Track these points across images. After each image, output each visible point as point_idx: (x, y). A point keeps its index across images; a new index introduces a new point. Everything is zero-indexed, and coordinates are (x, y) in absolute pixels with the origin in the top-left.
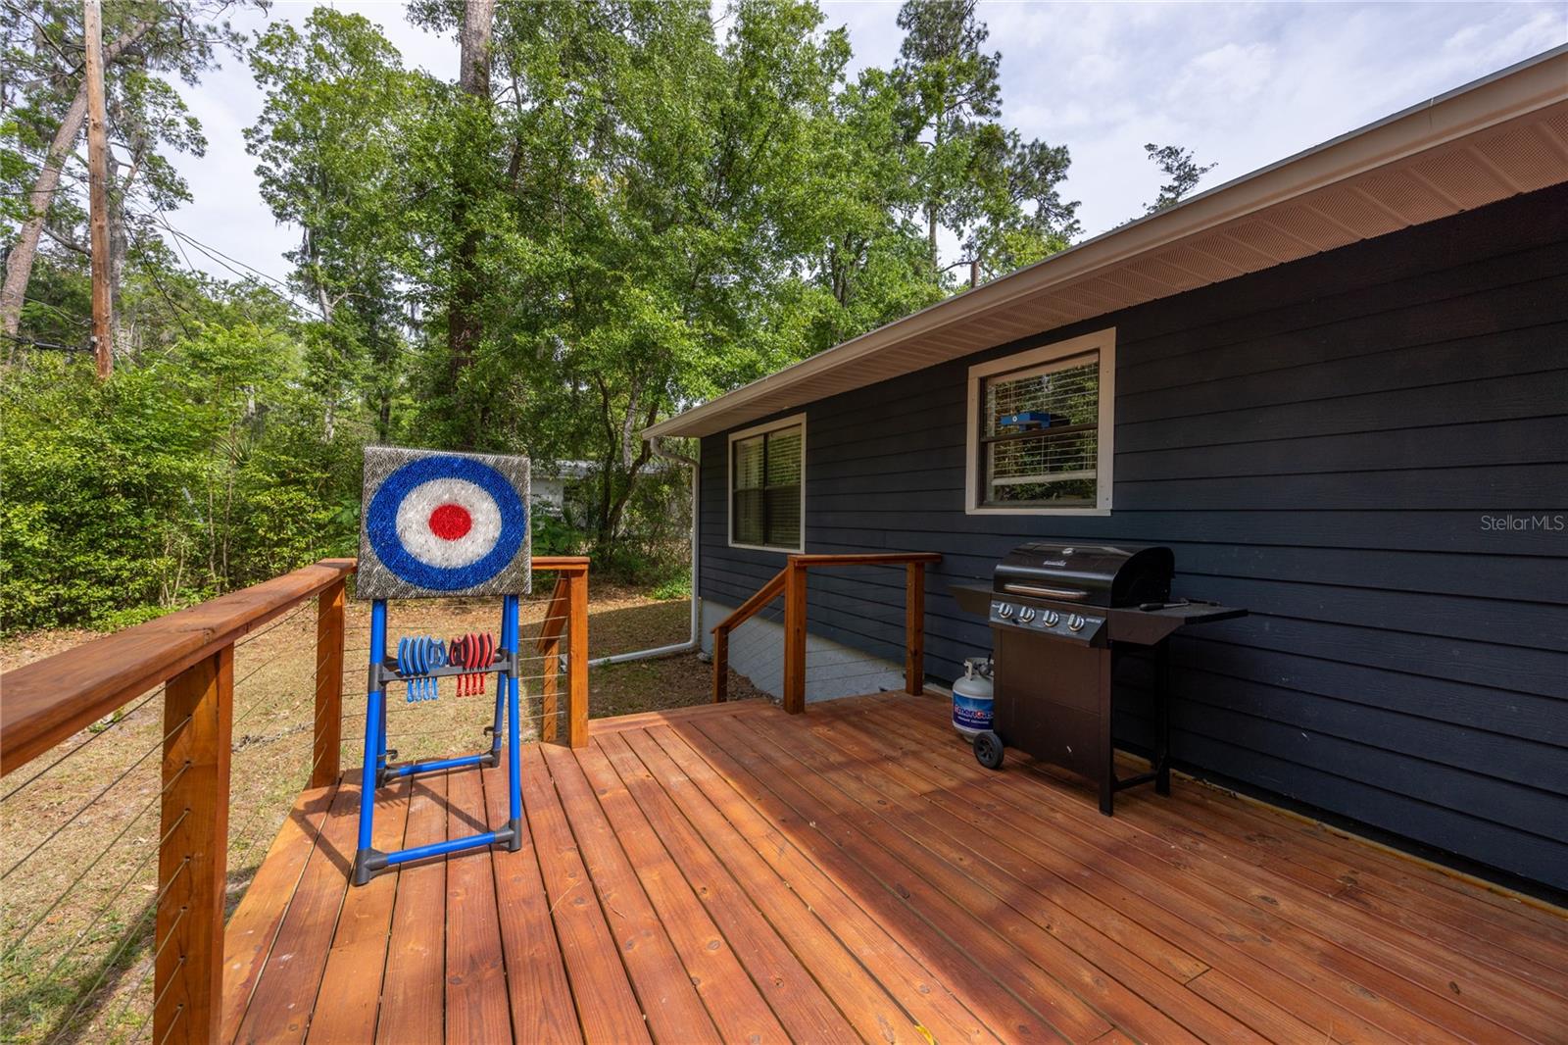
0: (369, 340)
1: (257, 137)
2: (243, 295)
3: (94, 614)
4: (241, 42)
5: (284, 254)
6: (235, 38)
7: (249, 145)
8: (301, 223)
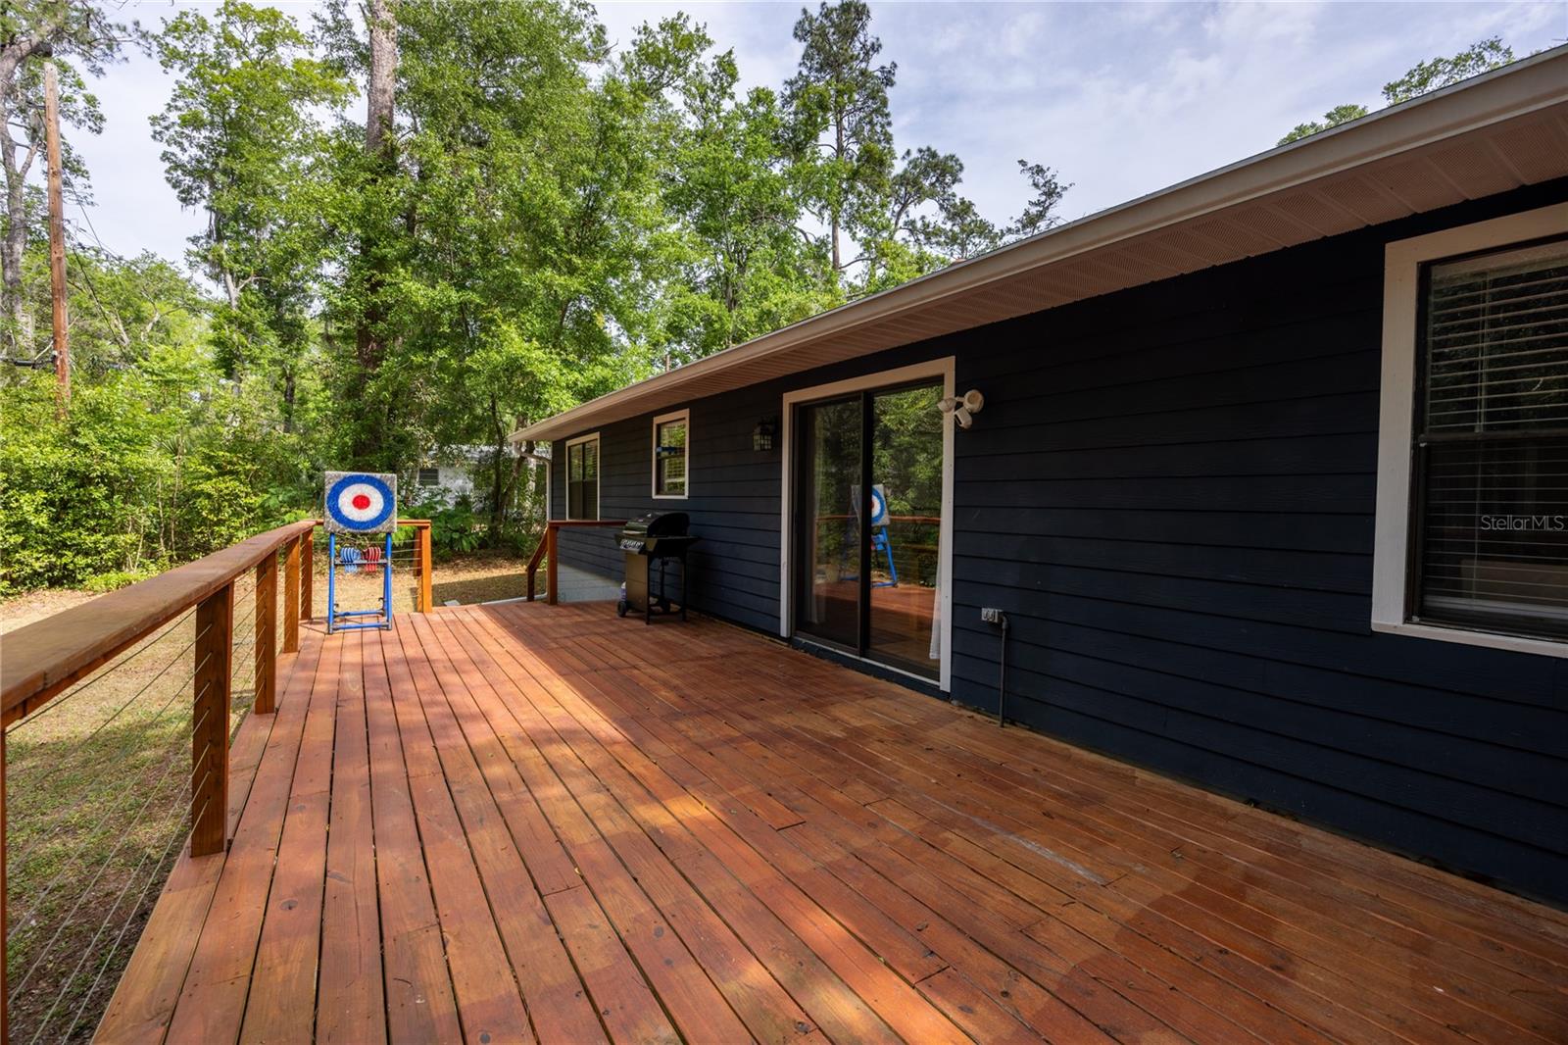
0: (275, 324)
1: (163, 124)
2: (138, 271)
3: (79, 577)
4: (150, 40)
5: (188, 239)
6: (144, 35)
7: (155, 132)
8: (207, 208)
